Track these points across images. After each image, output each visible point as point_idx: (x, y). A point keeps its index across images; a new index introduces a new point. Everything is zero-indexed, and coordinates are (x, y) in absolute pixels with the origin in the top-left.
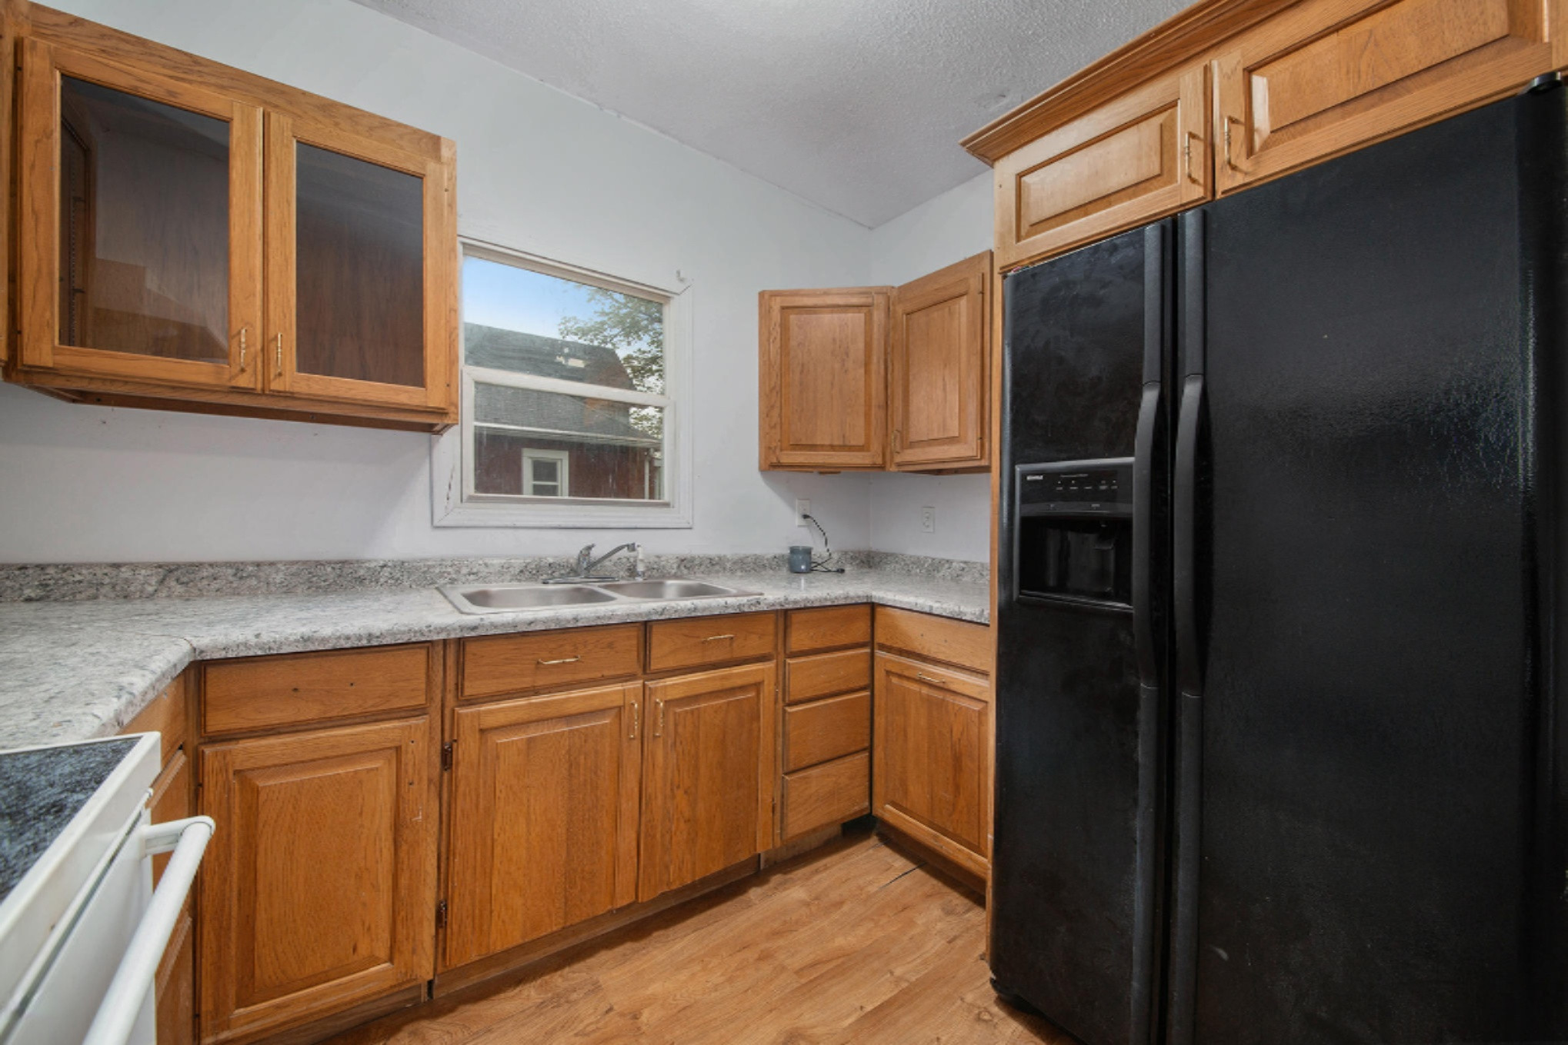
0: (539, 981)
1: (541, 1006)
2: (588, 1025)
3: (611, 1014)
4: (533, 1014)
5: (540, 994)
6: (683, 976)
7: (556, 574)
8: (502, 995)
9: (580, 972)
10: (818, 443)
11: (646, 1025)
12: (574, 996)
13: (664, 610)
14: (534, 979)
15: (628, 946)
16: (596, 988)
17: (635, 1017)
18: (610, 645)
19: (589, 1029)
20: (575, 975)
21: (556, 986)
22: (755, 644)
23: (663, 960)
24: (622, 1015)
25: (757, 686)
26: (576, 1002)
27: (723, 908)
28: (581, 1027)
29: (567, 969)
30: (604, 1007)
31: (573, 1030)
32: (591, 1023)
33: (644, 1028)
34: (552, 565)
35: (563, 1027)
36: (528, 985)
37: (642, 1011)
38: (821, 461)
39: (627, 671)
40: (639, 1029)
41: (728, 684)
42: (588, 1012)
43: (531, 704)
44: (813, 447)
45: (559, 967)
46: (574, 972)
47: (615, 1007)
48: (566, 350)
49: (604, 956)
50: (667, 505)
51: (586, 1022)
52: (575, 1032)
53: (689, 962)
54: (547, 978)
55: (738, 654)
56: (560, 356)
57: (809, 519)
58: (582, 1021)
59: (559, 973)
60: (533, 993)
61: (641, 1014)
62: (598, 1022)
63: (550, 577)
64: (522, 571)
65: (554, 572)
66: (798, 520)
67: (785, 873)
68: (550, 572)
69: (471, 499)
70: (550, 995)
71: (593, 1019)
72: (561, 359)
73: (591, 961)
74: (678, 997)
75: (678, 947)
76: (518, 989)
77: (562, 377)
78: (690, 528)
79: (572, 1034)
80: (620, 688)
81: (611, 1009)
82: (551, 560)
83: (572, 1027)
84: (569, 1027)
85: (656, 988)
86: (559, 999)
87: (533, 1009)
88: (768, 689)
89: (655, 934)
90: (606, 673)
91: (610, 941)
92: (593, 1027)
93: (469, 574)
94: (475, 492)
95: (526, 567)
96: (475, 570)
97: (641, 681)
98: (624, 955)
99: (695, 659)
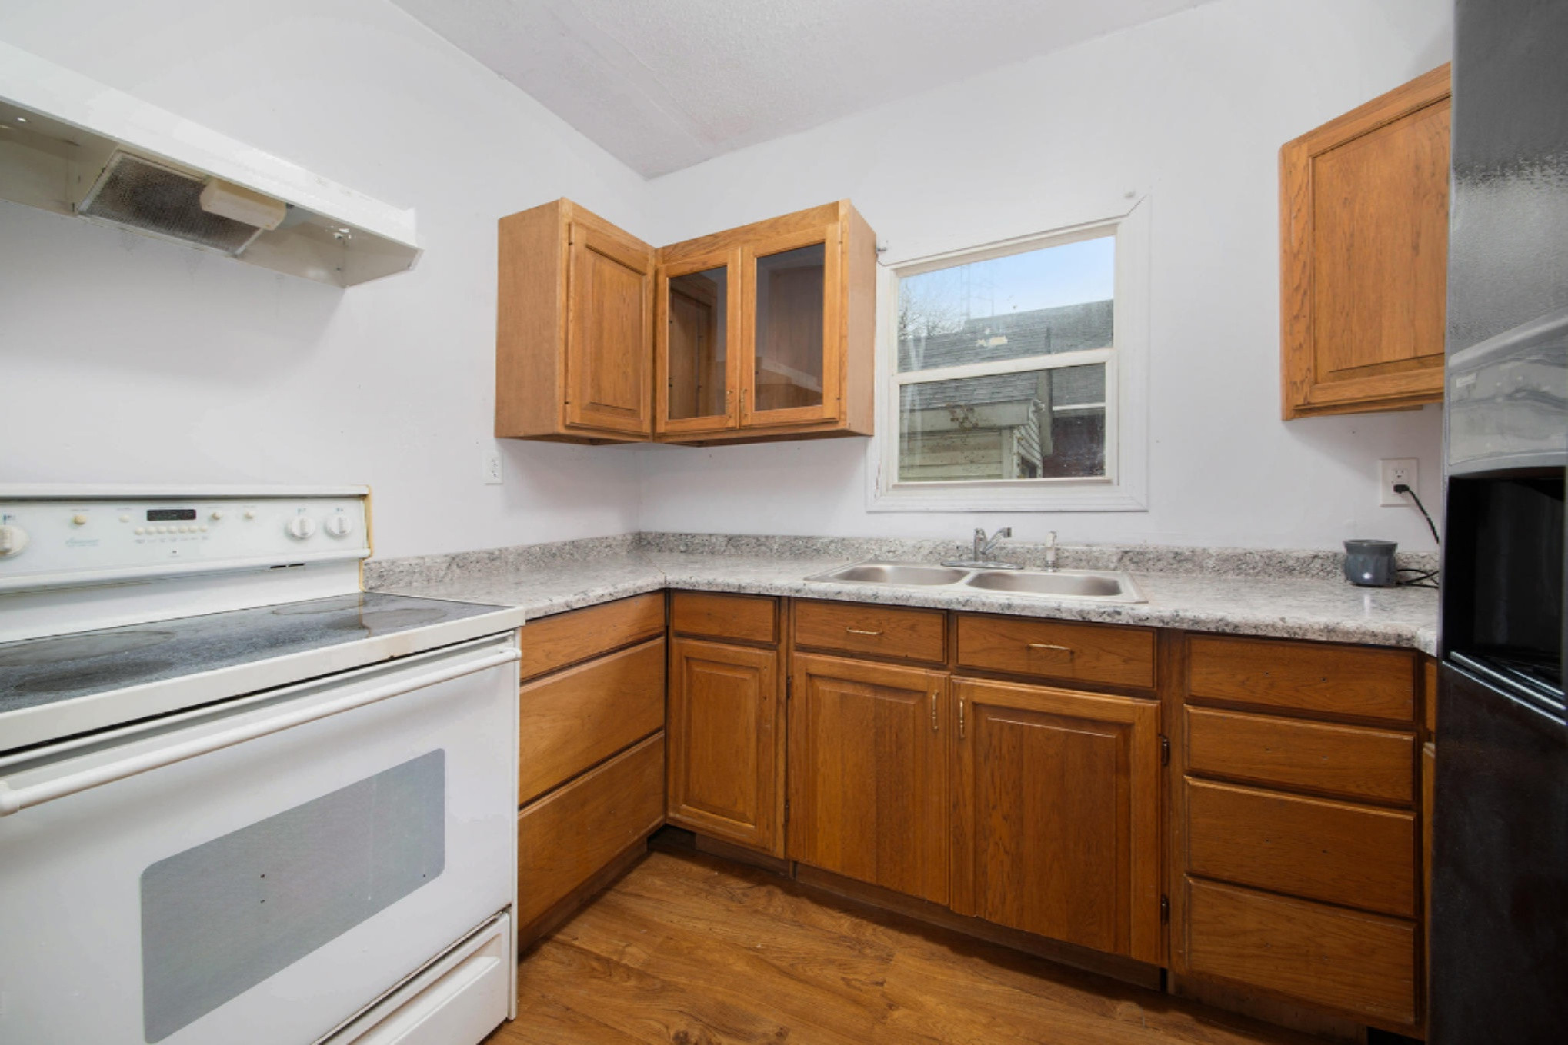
0: (857, 921)
1: (843, 938)
2: (856, 980)
3: (878, 987)
4: (832, 939)
5: (850, 930)
6: (963, 1014)
7: (964, 557)
8: (830, 911)
9: (890, 938)
10: (1385, 359)
11: (892, 1020)
12: (868, 951)
13: (968, 601)
14: (857, 917)
15: (943, 950)
16: (887, 959)
17: (892, 1006)
18: (913, 628)
19: (854, 983)
20: (883, 937)
21: (864, 933)
22: (1111, 667)
23: (960, 986)
24: (884, 995)
25: (1125, 728)
26: (865, 956)
27: (1071, 993)
28: (851, 977)
29: (882, 928)
30: (879, 978)
31: (844, 973)
32: (860, 981)
33: (889, 1021)
34: (960, 549)
35: (840, 965)
36: (849, 918)
37: (901, 1007)
38: (1393, 391)
39: (930, 658)
40: (884, 1017)
41: (1067, 710)
42: (865, 970)
43: (844, 664)
44: (1376, 369)
45: (878, 922)
46: (883, 934)
47: (885, 985)
48: (987, 332)
49: (917, 941)
50: (1109, 482)
51: (856, 977)
52: (844, 976)
53: (980, 1008)
54: (865, 922)
55: (1082, 674)
56: (981, 339)
57: (1406, 494)
58: (856, 973)
59: (875, 926)
60: (846, 925)
61: (897, 1009)
62: (864, 984)
63: (957, 559)
64: (931, 553)
65: (961, 555)
66: (1382, 494)
67: (1200, 1022)
68: (957, 555)
69: (895, 487)
70: (854, 935)
71: (863, 978)
72: (981, 342)
73: (904, 937)
74: (940, 1026)
75: (984, 987)
76: (841, 915)
77: (984, 360)
78: (1145, 511)
79: (840, 975)
80: (924, 673)
81: (881, 984)
82: (959, 544)
83: (846, 971)
84: (844, 969)
85: (929, 1001)
86: (857, 945)
87: (836, 936)
88: (1144, 739)
89: (976, 960)
90: (910, 655)
91: (933, 934)
92: (857, 984)
93: (889, 552)
94: (899, 481)
95: (935, 548)
96: (893, 549)
97: (948, 673)
98: (933, 954)
99: (1019, 665)
